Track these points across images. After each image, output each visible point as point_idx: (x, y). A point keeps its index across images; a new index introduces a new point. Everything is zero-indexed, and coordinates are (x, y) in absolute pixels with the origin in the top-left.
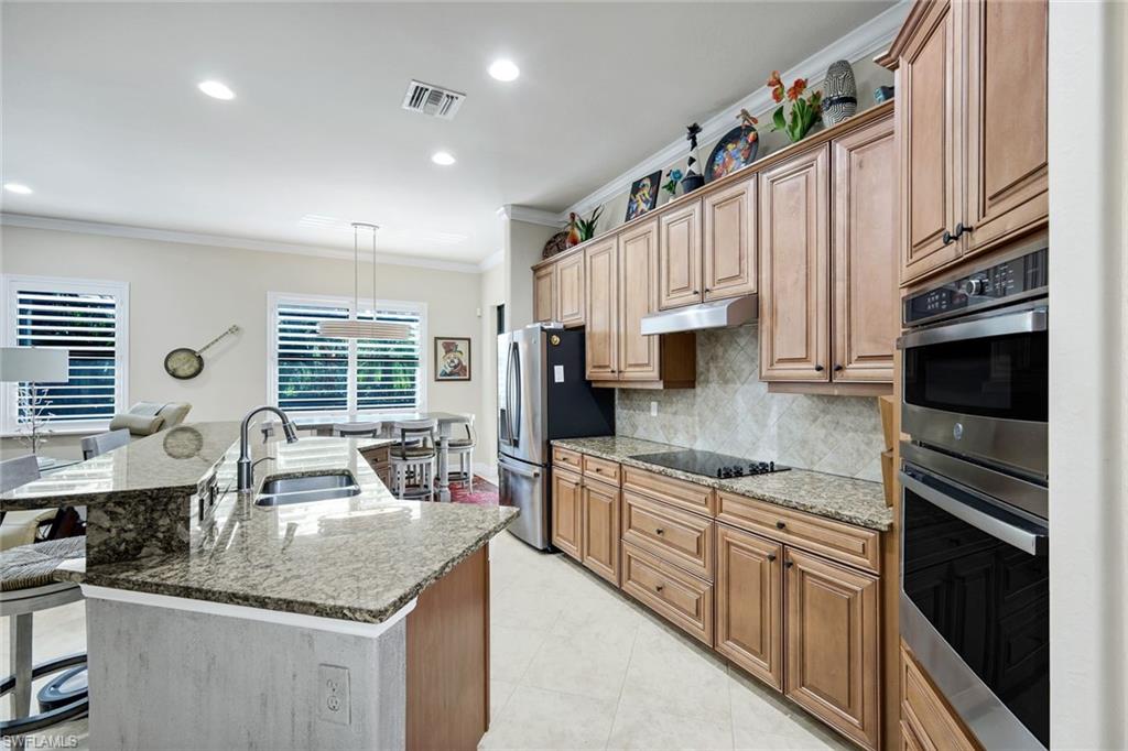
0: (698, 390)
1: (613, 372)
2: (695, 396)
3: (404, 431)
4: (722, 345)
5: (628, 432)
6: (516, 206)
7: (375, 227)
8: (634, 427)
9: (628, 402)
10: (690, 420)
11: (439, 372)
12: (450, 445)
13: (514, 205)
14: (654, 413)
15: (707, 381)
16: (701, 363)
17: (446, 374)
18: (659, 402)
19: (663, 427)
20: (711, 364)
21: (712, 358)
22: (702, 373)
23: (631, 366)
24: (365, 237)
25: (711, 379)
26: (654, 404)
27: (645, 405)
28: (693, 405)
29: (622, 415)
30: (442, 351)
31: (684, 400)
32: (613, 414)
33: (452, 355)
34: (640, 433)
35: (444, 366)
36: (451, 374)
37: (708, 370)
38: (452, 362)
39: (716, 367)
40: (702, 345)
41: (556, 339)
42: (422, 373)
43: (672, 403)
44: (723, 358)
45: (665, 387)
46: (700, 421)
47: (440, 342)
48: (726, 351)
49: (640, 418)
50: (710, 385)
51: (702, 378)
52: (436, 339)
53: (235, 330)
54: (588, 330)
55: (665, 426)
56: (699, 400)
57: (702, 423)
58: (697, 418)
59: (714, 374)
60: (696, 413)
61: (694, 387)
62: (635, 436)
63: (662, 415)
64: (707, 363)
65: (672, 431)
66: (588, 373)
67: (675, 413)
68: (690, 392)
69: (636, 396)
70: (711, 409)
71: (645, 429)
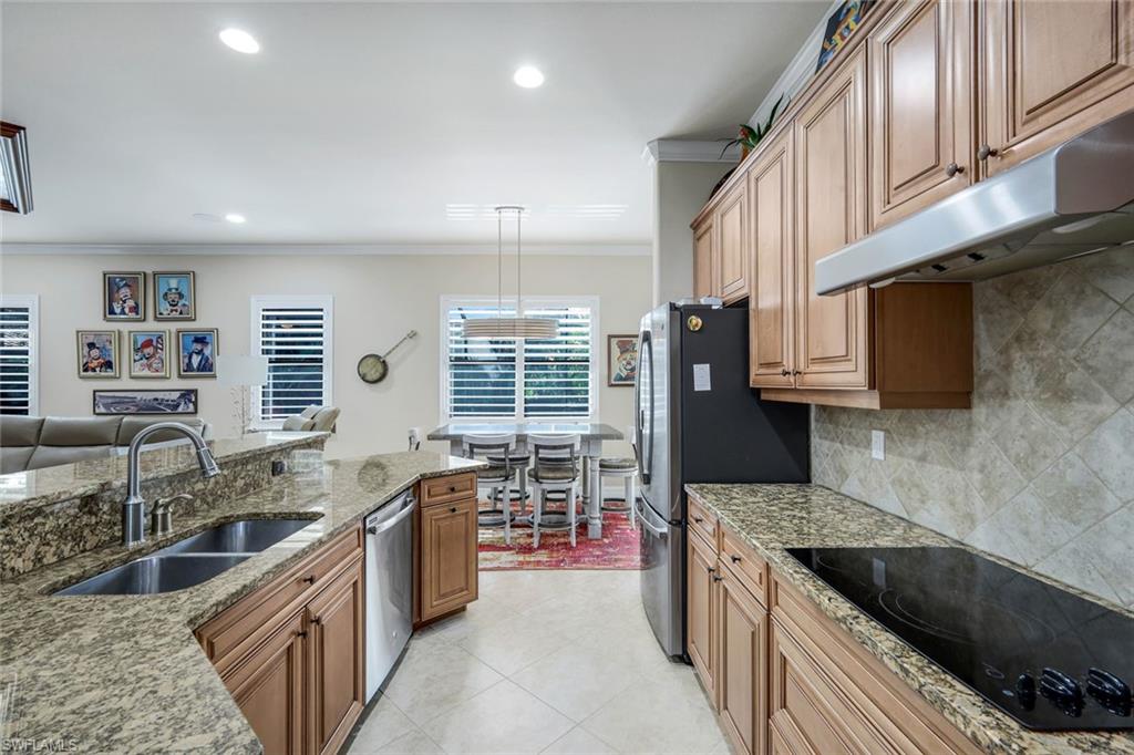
0: (980, 412)
1: (785, 373)
2: (970, 426)
3: (537, 447)
4: (1050, 305)
5: (831, 479)
6: (662, 140)
7: (521, 209)
8: (843, 474)
9: (830, 427)
10: (959, 476)
11: (613, 377)
12: (601, 466)
13: (661, 140)
14: (877, 453)
15: (1004, 394)
16: (986, 353)
17: (621, 379)
18: (887, 431)
19: (898, 482)
20: (1016, 355)
21: (1018, 339)
22: (989, 375)
23: (815, 360)
24: (509, 223)
25: (1014, 387)
26: (878, 437)
27: (860, 435)
28: (966, 445)
29: (821, 448)
30: (616, 351)
31: (945, 433)
32: (808, 447)
33: (628, 356)
34: (852, 487)
35: (619, 368)
36: (625, 379)
37: (1007, 367)
38: (629, 363)
39: (1031, 360)
40: (987, 310)
41: (695, 322)
42: (595, 378)
43: (914, 436)
44: (1051, 336)
45: (883, 405)
46: (986, 486)
47: (614, 342)
48: (1063, 317)
49: (853, 459)
50: (1012, 403)
51: (990, 385)
52: (610, 337)
53: (413, 335)
54: (752, 305)
55: (900, 481)
56: (982, 436)
57: (989, 491)
58: (977, 476)
59: (1023, 375)
60: (974, 462)
61: (968, 406)
62: (843, 491)
63: (893, 459)
64: (1005, 351)
65: (915, 494)
66: (752, 376)
67: (922, 459)
68: (957, 416)
69: (844, 418)
70: (1017, 462)
71: (860, 480)
